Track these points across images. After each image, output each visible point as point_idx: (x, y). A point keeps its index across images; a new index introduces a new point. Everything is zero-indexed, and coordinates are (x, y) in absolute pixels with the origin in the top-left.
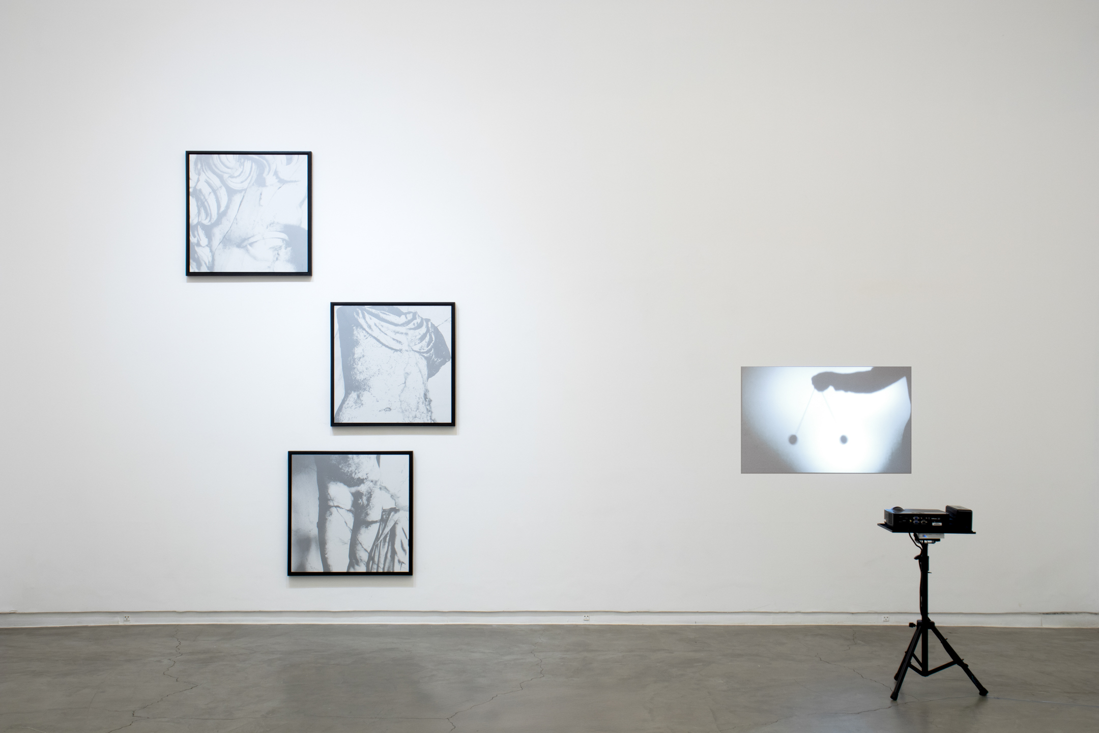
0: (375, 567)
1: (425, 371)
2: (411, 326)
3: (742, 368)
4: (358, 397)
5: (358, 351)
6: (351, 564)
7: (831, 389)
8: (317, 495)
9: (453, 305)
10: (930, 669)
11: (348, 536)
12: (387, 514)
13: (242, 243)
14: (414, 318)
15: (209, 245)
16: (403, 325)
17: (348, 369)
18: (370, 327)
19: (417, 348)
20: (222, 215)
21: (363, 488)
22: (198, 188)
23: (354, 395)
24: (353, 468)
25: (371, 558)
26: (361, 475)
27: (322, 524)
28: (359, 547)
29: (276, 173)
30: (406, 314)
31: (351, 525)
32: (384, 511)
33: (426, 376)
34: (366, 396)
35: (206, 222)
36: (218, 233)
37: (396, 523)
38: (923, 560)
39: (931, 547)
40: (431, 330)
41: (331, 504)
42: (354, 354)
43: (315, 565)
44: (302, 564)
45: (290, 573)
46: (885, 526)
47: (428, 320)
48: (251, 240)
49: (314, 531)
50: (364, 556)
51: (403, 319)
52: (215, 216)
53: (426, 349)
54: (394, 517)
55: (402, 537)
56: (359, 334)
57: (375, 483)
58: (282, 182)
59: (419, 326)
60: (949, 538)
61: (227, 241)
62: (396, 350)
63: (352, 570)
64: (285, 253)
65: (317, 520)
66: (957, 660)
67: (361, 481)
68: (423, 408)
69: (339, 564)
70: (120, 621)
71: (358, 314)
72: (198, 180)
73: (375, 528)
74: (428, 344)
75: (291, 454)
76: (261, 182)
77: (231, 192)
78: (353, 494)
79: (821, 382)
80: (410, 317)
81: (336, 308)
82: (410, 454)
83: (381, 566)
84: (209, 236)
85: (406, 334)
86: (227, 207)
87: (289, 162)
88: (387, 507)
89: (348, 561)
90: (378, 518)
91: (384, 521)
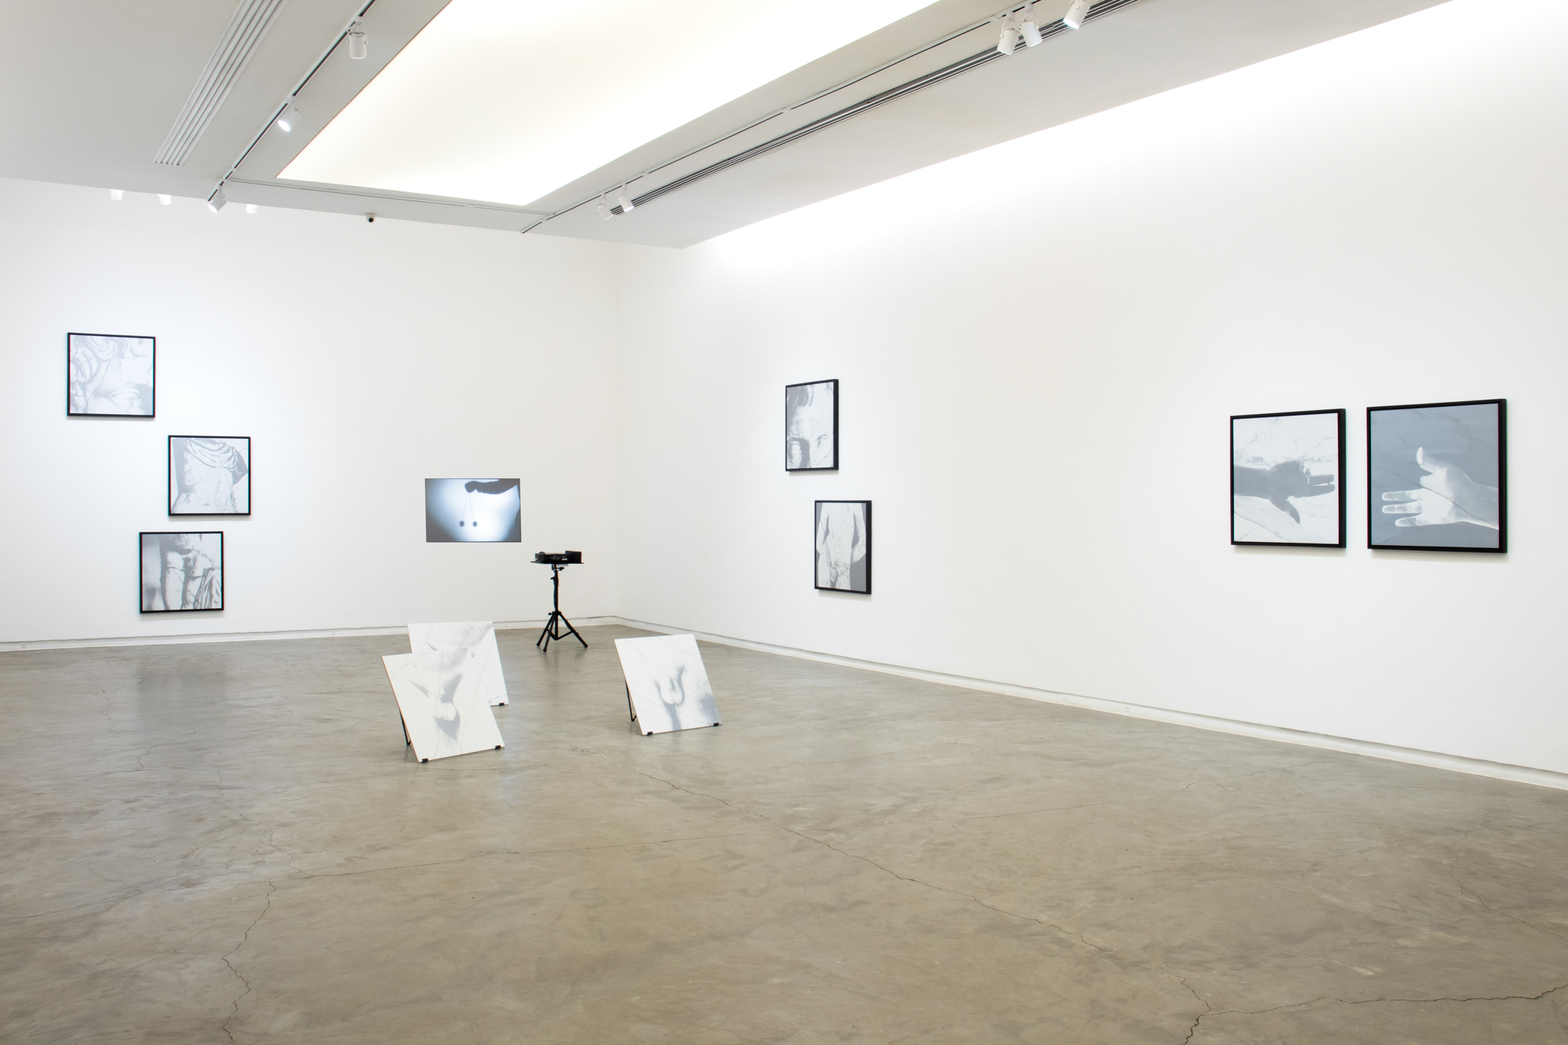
0: (199, 605)
1: (231, 480)
2: (222, 451)
3: (426, 479)
4: (187, 496)
5: (187, 467)
6: (183, 605)
7: (476, 491)
8: (160, 560)
9: (249, 438)
10: (559, 636)
11: (181, 586)
12: (206, 572)
13: (108, 395)
14: (224, 446)
15: (84, 395)
16: (216, 450)
17: (180, 478)
18: (195, 451)
19: (226, 465)
20: (93, 376)
21: (190, 555)
22: (76, 357)
23: (184, 495)
24: (184, 543)
25: (196, 600)
26: (189, 547)
27: (163, 579)
28: (188, 593)
29: (131, 350)
30: (218, 444)
31: (183, 579)
32: (205, 570)
33: (232, 484)
34: (192, 496)
35: (82, 380)
36: (90, 388)
37: (213, 577)
38: (556, 579)
39: (559, 572)
40: (235, 454)
41: (169, 566)
42: (184, 469)
43: (158, 605)
44: (150, 606)
45: (142, 612)
46: (536, 562)
47: (233, 448)
48: (114, 393)
49: (158, 584)
50: (191, 599)
51: (216, 447)
52: (88, 377)
53: (232, 466)
54: (211, 574)
55: (217, 586)
56: (188, 456)
57: (199, 552)
58: (136, 356)
59: (228, 451)
60: (571, 566)
61: (96, 393)
62: (212, 467)
63: (184, 608)
64: (137, 403)
65: (160, 577)
66: (572, 630)
67: (189, 551)
68: (230, 504)
69: (175, 605)
70: (19, 648)
71: (187, 443)
72: (77, 352)
73: (198, 581)
74: (233, 463)
75: (141, 534)
76: (121, 355)
77: (100, 361)
78: (184, 559)
79: (471, 486)
80: (221, 445)
81: (172, 439)
82: (222, 533)
83: (203, 605)
84: (84, 389)
85: (219, 456)
86: (97, 371)
87: (140, 343)
88: (207, 567)
89: (180, 603)
90: (201, 574)
91: (205, 576)
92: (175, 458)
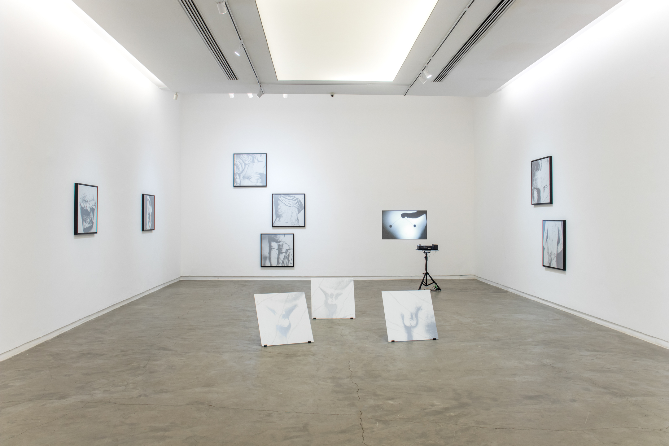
0: (284, 264)
1: (297, 212)
2: (293, 200)
3: (383, 211)
4: (279, 219)
5: (279, 207)
6: (278, 264)
7: (406, 217)
8: (268, 245)
9: (305, 194)
10: (427, 284)
11: (277, 256)
12: (287, 250)
13: (248, 178)
14: (294, 198)
15: (240, 179)
16: (291, 200)
17: (277, 211)
18: (282, 200)
19: (295, 206)
20: (243, 171)
21: (281, 243)
22: (237, 163)
23: (278, 219)
24: (278, 238)
25: (283, 262)
26: (280, 240)
27: (270, 253)
28: (280, 259)
29: (257, 159)
30: (292, 197)
31: (278, 254)
32: (286, 250)
33: (297, 214)
34: (281, 219)
35: (239, 172)
36: (242, 175)
37: (289, 253)
38: (426, 257)
39: (428, 254)
40: (299, 201)
41: (272, 248)
42: (278, 207)
43: (268, 264)
44: (265, 264)
45: (261, 266)
46: (417, 249)
47: (298, 198)
48: (251, 177)
49: (268, 255)
50: (281, 262)
51: (291, 198)
52: (241, 171)
53: (297, 206)
54: (289, 251)
55: (291, 257)
56: (280, 202)
57: (284, 242)
58: (259, 161)
59: (296, 200)
60: (432, 252)
61: (244, 177)
62: (289, 206)
63: (278, 265)
64: (260, 181)
65: (268, 252)
66: (434, 282)
67: (280, 242)
68: (297, 222)
69: (274, 264)
70: (216, 279)
71: (279, 197)
72: (237, 161)
73: (284, 254)
74: (298, 205)
75: (261, 234)
76: (253, 162)
77: (245, 164)
78: (278, 245)
79: (404, 216)
80: (293, 197)
81: (273, 195)
82: (293, 234)
83: (286, 264)
84: (240, 176)
85: (292, 202)
86: (244, 168)
87: (261, 156)
88: (287, 249)
89: (277, 263)
90: (285, 251)
91: (286, 252)
92: (275, 204)
